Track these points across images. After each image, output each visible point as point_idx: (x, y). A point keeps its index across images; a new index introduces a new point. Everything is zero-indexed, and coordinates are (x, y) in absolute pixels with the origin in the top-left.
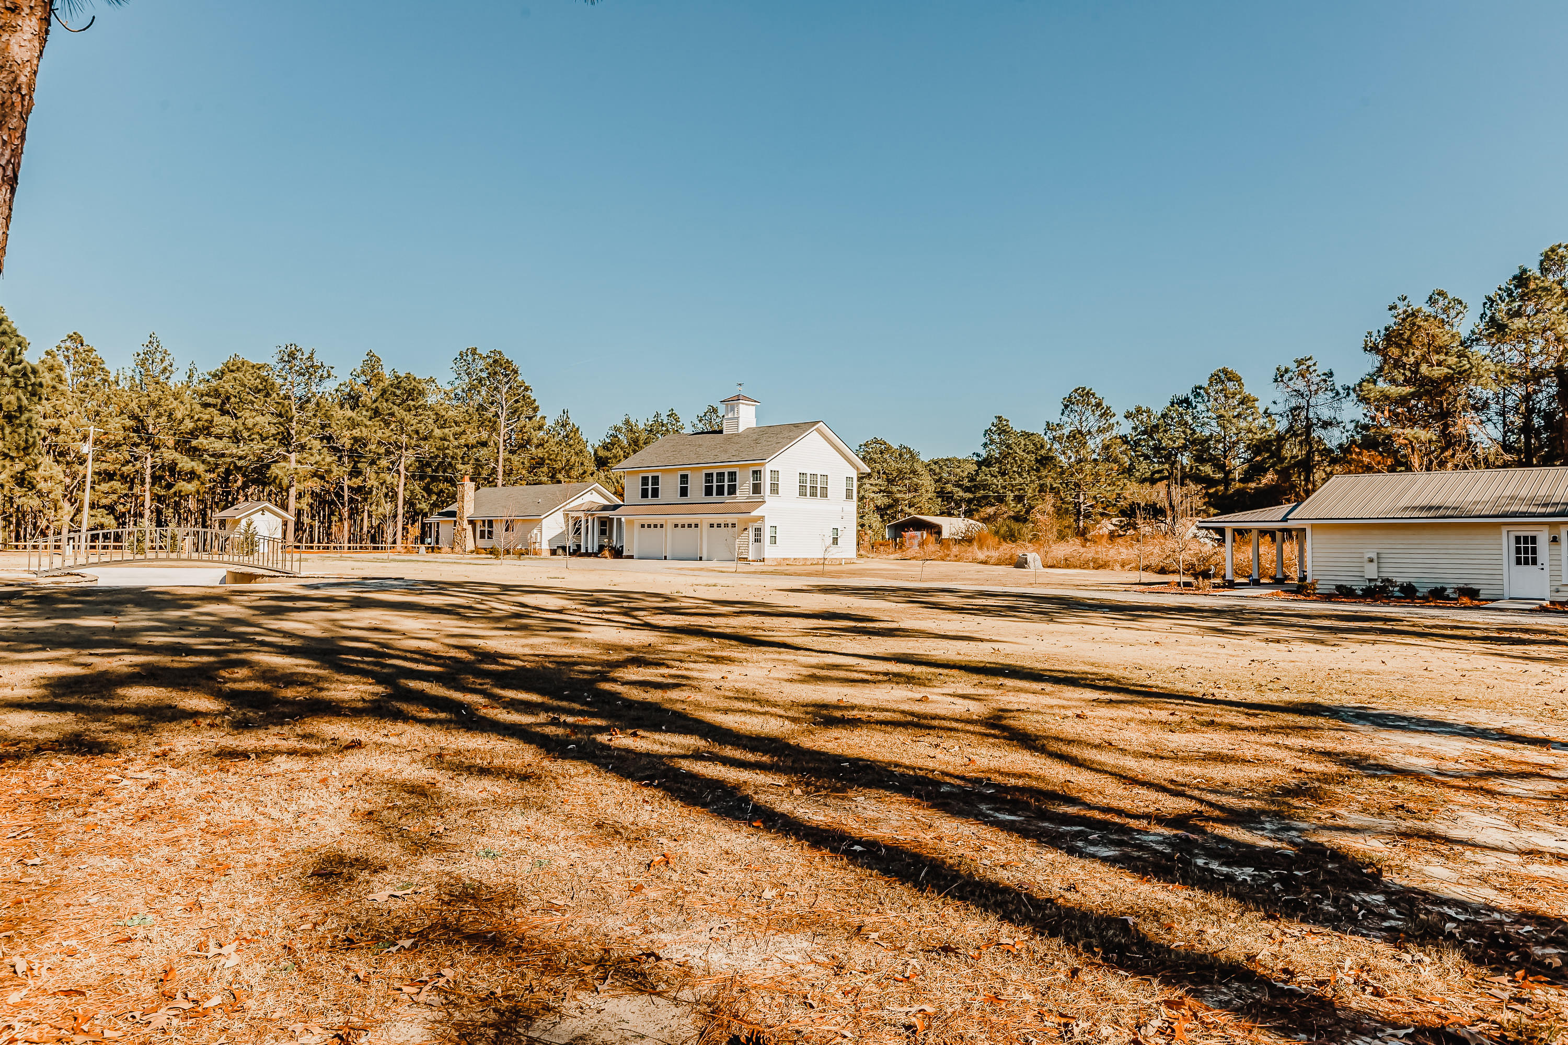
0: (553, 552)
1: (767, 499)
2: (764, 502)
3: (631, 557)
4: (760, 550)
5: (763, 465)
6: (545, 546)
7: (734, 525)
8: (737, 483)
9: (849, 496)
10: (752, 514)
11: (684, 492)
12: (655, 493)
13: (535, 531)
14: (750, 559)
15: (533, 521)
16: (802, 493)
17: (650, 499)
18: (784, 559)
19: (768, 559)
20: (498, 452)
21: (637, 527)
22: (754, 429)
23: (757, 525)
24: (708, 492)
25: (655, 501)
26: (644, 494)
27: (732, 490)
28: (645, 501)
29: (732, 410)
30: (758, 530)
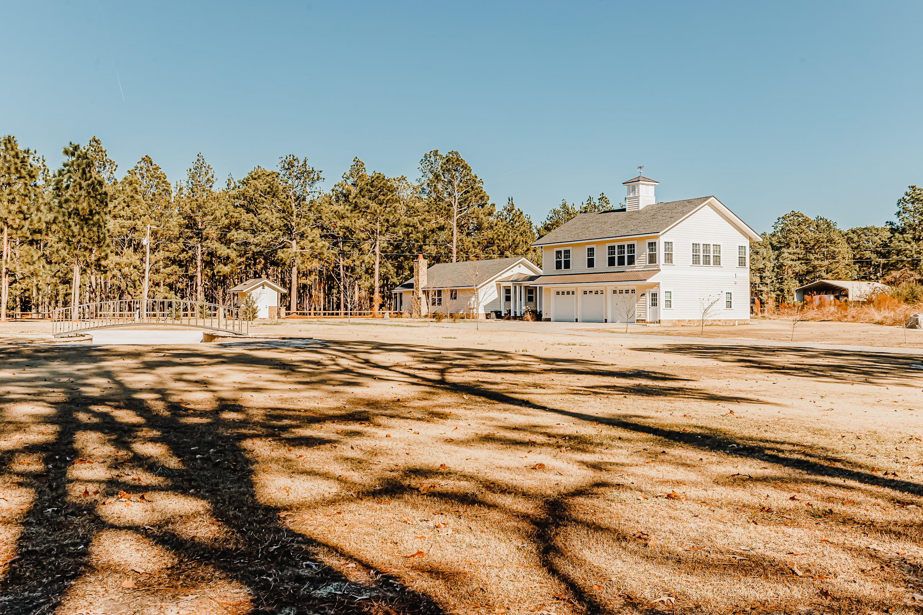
0: (488, 316)
1: (661, 267)
2: (659, 270)
3: (549, 320)
4: (656, 313)
5: (657, 237)
6: (482, 311)
7: (633, 291)
8: (636, 254)
9: (742, 263)
10: (648, 281)
11: (591, 263)
12: (567, 265)
13: (473, 299)
14: (648, 320)
15: (472, 291)
16: (696, 260)
17: (563, 271)
18: (679, 321)
19: (665, 321)
20: (452, 235)
21: (553, 294)
22: (652, 206)
23: (653, 291)
24: (611, 262)
25: (567, 271)
26: (558, 266)
27: (631, 260)
28: (559, 272)
29: (634, 190)
30: (654, 295)
